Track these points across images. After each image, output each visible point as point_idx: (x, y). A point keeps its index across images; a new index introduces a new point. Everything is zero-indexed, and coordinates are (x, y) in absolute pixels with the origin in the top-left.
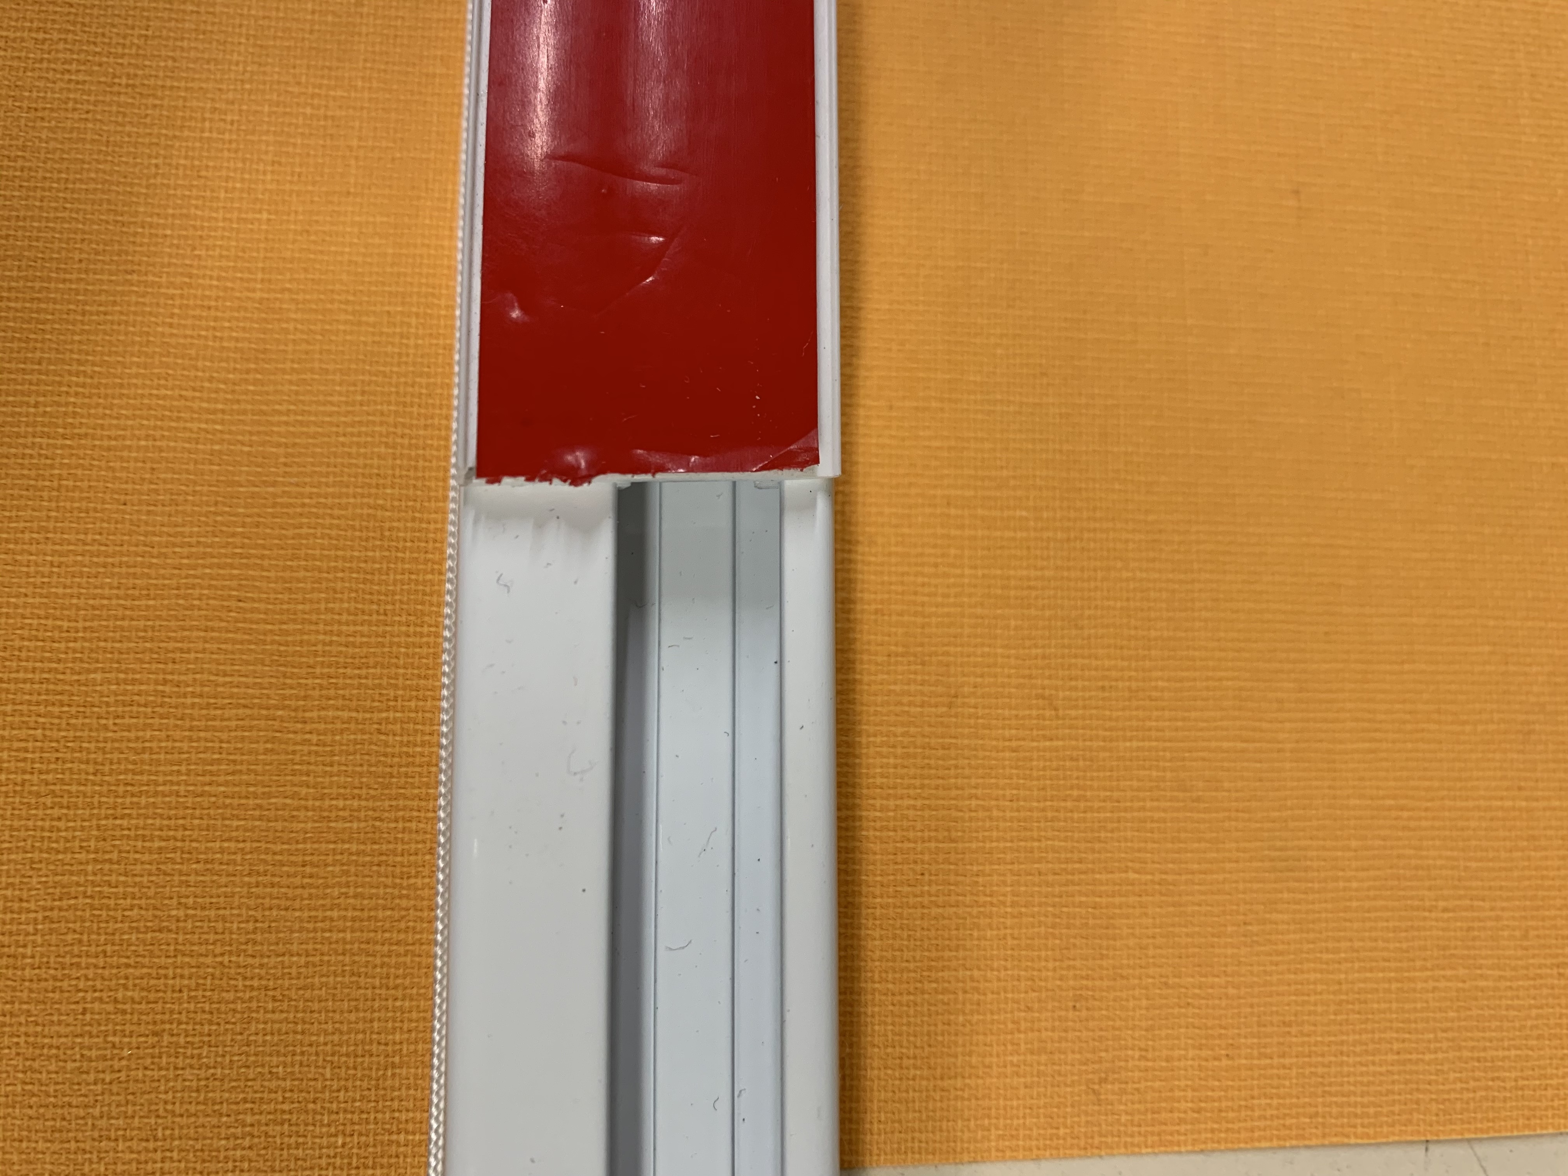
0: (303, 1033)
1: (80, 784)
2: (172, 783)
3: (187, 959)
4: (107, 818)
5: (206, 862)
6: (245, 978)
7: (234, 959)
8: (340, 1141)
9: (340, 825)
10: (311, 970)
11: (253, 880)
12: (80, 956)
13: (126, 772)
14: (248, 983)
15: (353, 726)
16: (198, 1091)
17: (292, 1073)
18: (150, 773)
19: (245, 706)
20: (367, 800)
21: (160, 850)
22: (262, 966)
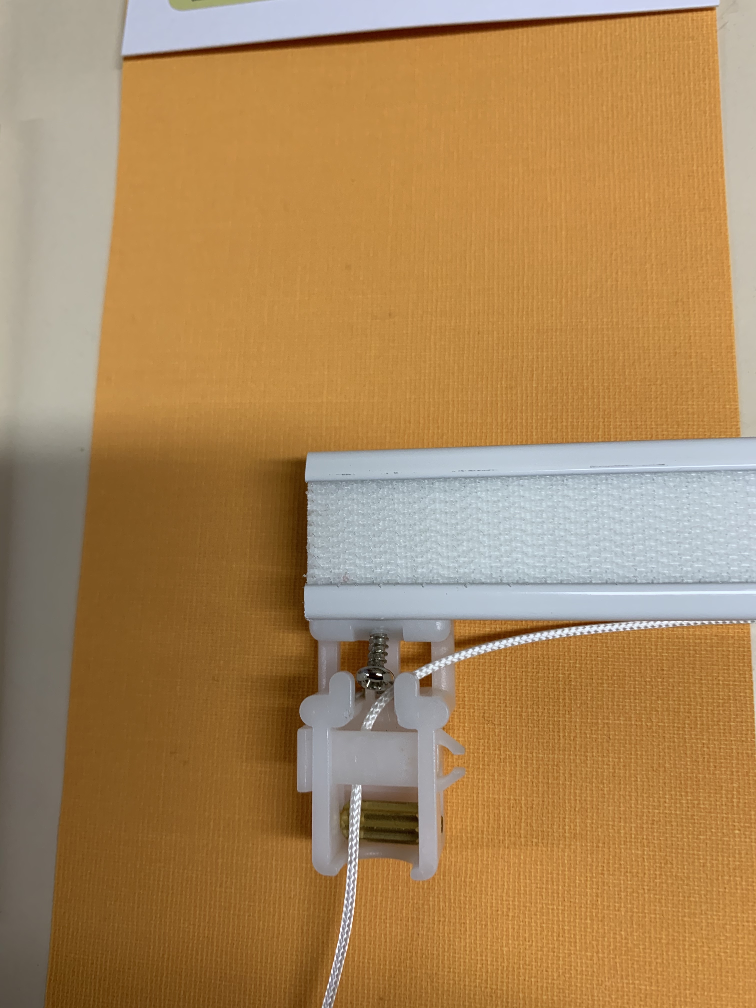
0: (683, 849)
1: (559, 960)
2: (558, 913)
3: (646, 907)
4: (576, 946)
5: (597, 896)
6: (656, 878)
7: (646, 884)
8: (737, 832)
9: (578, 828)
10: (651, 845)
11: (606, 873)
12: (646, 962)
13: (552, 936)
14: (658, 877)
15: (529, 821)
16: (713, 903)
17: (703, 855)
18: (553, 924)
19: (519, 875)
20: (565, 814)
21: (592, 920)
22: (649, 870)
